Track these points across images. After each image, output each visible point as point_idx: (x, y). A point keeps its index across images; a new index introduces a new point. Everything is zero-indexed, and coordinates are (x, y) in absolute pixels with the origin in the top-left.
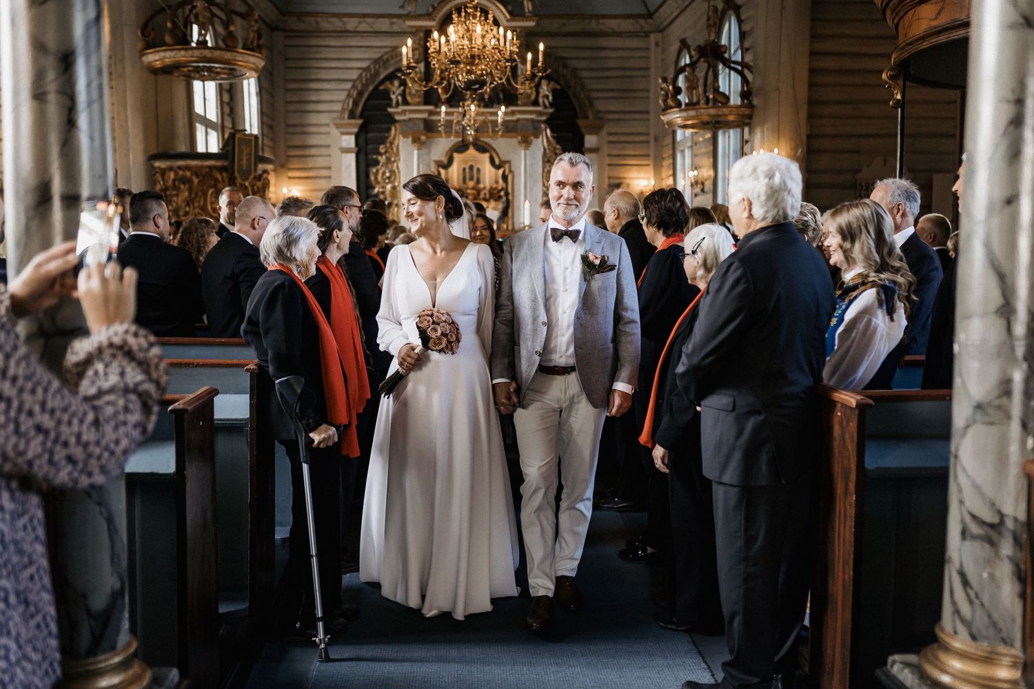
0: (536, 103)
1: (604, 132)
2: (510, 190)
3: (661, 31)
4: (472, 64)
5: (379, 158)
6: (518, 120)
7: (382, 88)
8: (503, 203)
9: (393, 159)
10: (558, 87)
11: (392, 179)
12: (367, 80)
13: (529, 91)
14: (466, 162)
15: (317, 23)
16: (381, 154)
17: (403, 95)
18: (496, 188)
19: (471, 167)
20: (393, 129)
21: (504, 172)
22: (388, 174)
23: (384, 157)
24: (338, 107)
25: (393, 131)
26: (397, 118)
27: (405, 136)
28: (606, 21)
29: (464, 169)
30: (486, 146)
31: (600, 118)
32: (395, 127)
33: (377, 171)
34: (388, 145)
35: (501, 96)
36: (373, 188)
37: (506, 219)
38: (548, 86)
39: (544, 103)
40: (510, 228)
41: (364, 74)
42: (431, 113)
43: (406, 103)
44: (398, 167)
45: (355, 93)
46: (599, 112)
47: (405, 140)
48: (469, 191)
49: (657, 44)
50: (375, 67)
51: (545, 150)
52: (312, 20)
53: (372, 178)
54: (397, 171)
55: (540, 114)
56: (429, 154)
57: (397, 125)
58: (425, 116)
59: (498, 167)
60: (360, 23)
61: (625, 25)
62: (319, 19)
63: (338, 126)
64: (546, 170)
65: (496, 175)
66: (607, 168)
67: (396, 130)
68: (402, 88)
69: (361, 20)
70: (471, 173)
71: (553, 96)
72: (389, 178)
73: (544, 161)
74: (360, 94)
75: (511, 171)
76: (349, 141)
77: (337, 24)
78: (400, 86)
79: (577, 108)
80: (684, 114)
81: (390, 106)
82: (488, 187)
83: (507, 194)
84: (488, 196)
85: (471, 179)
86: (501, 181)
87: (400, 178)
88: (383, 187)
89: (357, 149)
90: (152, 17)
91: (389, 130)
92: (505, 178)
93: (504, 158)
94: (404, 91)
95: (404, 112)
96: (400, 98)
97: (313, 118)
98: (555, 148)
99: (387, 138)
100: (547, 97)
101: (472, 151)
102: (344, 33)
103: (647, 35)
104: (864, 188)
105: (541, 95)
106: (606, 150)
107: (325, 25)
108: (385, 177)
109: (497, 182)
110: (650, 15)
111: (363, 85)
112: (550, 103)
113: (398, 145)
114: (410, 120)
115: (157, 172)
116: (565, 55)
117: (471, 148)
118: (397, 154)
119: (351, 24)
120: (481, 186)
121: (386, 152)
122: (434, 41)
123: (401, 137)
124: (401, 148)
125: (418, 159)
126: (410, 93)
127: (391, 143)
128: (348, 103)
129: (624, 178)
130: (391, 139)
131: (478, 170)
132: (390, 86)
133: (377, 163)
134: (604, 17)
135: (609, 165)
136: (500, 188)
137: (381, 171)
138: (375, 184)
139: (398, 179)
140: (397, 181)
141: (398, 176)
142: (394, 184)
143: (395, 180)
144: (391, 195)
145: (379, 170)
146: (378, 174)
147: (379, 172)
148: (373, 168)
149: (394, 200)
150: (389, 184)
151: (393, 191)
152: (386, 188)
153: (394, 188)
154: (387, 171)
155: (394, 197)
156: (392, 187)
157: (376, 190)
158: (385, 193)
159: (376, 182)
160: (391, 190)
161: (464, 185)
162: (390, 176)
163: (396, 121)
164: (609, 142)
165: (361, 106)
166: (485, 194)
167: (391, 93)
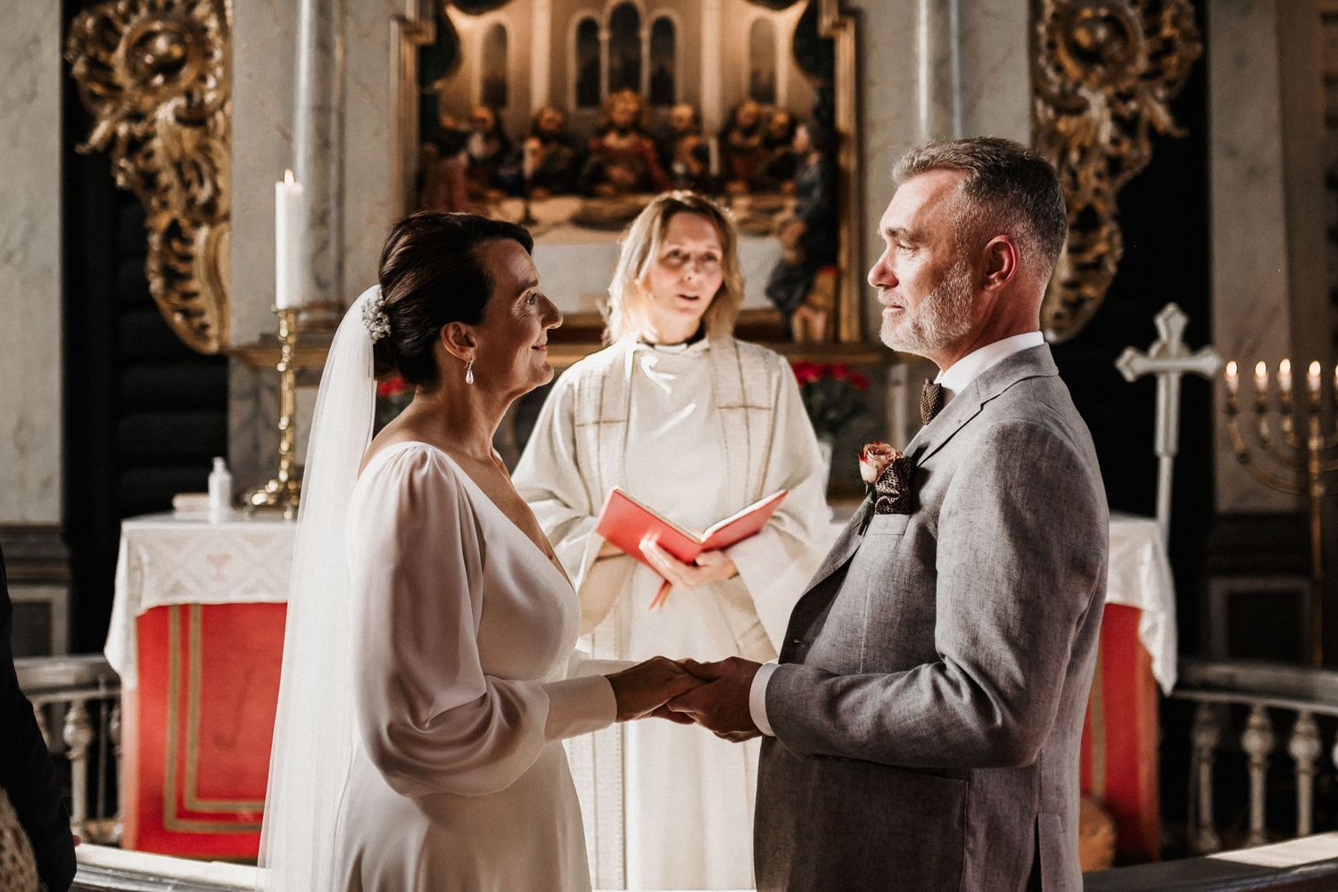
8: (802, 192)
11: (187, 74)
19: (627, 19)
21: (811, 15)
22: (161, 44)
29: (587, 29)
37: (825, 281)
40: (848, 332)
44: (217, 7)
54: (213, 24)
65: (761, 41)
70: (624, 44)
72: (169, 68)
75: (848, 13)
82: (715, 116)
83: (829, 139)
85: (626, 76)
86: (790, 75)
87: (227, 63)
88: (136, 116)
92: (814, 50)
137: (126, 30)
138: (95, 97)
139: (219, 71)
140: (211, 83)
141: (218, 54)
142: (196, 98)
143: (202, 78)
144: (176, 154)
145: (118, 23)
146: (112, 48)
147: (119, 35)
148: (84, 13)
149: (195, 188)
150: (166, 99)
151: (189, 136)
152: (153, 122)
153: (195, 116)
154: (157, 26)
155: (194, 168)
156: (183, 114)
157: (99, 133)
158: (146, 148)
159: (98, 89)
160: (178, 128)
161: (588, 112)
162: (177, 52)
166: (701, 154)
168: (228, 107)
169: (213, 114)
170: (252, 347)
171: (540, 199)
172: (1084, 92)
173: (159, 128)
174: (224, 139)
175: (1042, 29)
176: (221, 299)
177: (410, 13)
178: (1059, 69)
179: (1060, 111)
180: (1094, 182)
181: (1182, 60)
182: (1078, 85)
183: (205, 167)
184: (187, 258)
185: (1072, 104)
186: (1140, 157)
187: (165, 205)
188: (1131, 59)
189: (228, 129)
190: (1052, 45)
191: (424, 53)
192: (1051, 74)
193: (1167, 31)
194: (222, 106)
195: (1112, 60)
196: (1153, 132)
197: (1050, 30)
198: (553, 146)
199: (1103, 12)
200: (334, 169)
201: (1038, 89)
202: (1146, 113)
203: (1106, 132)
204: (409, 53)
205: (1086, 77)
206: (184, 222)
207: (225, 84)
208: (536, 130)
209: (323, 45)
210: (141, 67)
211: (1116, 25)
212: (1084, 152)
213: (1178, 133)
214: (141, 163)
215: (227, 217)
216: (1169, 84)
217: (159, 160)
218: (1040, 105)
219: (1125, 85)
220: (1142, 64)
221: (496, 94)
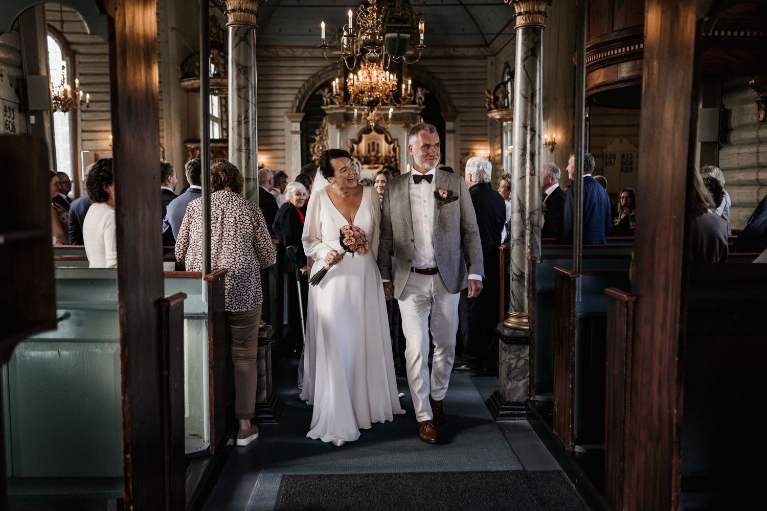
0: (414, 102)
1: (458, 120)
2: (398, 158)
3: (495, 55)
4: (371, 91)
5: (316, 138)
6: (403, 113)
7: (317, 93)
9: (324, 138)
10: (428, 92)
12: (308, 88)
14: (370, 139)
15: (277, 52)
16: (316, 135)
17: (331, 98)
18: (389, 156)
19: (373, 143)
20: (324, 119)
21: (394, 146)
22: (321, 148)
23: (319, 137)
24: (289, 105)
25: (324, 121)
26: (327, 112)
27: (331, 124)
28: (458, 49)
29: (369, 144)
30: (383, 130)
31: (456, 111)
33: (314, 146)
34: (321, 129)
36: (312, 156)
38: (421, 92)
39: (419, 102)
41: (306, 84)
42: (348, 109)
43: (332, 103)
44: (327, 143)
45: (300, 96)
46: (454, 107)
47: (332, 126)
48: (372, 158)
49: (492, 64)
50: (313, 80)
52: (273, 50)
53: (311, 150)
54: (326, 146)
55: (416, 109)
56: (347, 135)
57: (327, 117)
58: (344, 111)
59: (390, 143)
60: (303, 52)
61: (471, 52)
62: (278, 50)
63: (289, 117)
65: (389, 148)
66: (460, 143)
67: (326, 120)
68: (330, 94)
69: (305, 50)
70: (373, 147)
71: (425, 98)
74: (304, 97)
75: (398, 146)
76: (297, 126)
77: (289, 52)
78: (328, 93)
79: (441, 104)
80: (500, 113)
81: (323, 105)
82: (384, 155)
83: (396, 160)
84: (384, 162)
85: (373, 150)
86: (392, 152)
89: (301, 132)
90: (186, 59)
91: (322, 120)
92: (394, 149)
93: (394, 137)
95: (331, 109)
96: (329, 100)
97: (274, 112)
99: (321, 125)
100: (421, 98)
101: (374, 133)
102: (294, 58)
103: (485, 58)
104: (608, 157)
105: (417, 97)
106: (460, 131)
107: (282, 53)
108: (319, 150)
109: (390, 152)
110: (487, 45)
111: (305, 91)
112: (423, 102)
113: (327, 129)
114: (335, 113)
115: (189, 150)
116: (433, 71)
117: (373, 131)
118: (327, 135)
119: (299, 52)
120: (380, 155)
121: (320, 134)
122: (350, 79)
123: (329, 124)
124: (329, 131)
125: (340, 138)
127: (323, 128)
128: (296, 103)
129: (472, 149)
130: (323, 126)
131: (378, 144)
132: (322, 92)
133: (314, 141)
134: (458, 46)
135: (461, 141)
136: (391, 156)
148: (312, 144)
157: (314, 158)
159: (313, 153)
161: (369, 155)
163: (326, 114)
164: (461, 126)
165: (304, 104)
166: (382, 160)
167: (323, 97)
177: (349, 145)
208: (363, 157)
221: (358, 152)
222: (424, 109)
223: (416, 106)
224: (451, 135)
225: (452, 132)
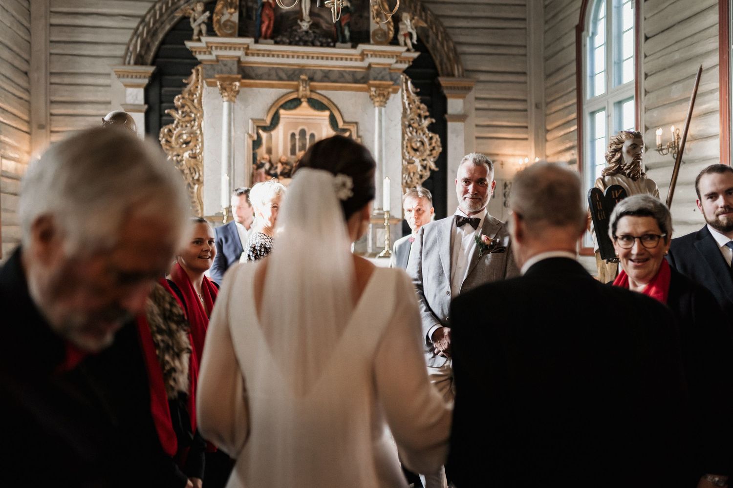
0: (395, 42)
1: (472, 95)
5: (173, 113)
6: (370, 66)
9: (193, 116)
10: (426, 25)
11: (191, 144)
12: (161, 15)
13: (385, 28)
14: (296, 124)
16: (176, 108)
17: (209, 23)
19: (303, 133)
20: (194, 71)
22: (185, 137)
24: (120, 51)
25: (194, 76)
26: (200, 57)
27: (210, 84)
29: (293, 135)
30: (325, 102)
31: (468, 78)
32: (198, 70)
33: (170, 132)
34: (187, 95)
35: (347, 33)
38: (411, 21)
39: (406, 43)
41: (157, 7)
42: (248, 50)
43: (211, 35)
44: (200, 127)
45: (143, 33)
46: (467, 70)
47: (211, 88)
51: (405, 109)
53: (163, 141)
54: (198, 132)
55: (398, 57)
56: (244, 108)
57: (199, 68)
58: (240, 53)
59: (341, 131)
63: (121, 76)
64: (406, 138)
66: (475, 141)
67: (198, 75)
68: (207, 14)
70: (303, 140)
71: (418, 35)
72: (187, 143)
73: (403, 124)
74: (153, 33)
75: (359, 136)
76: (136, 96)
78: (204, 12)
79: (437, 64)
81: (190, 39)
87: (202, 142)
88: (178, 155)
89: (146, 107)
93: (349, 118)
94: (210, 19)
95: (209, 49)
96: (204, 28)
98: (419, 108)
99: (185, 85)
100: (410, 35)
101: (305, 109)
105: (402, 33)
106: (475, 119)
111: (156, 22)
112: (414, 44)
113: (201, 95)
114: (218, 59)
117: (305, 104)
118: (200, 108)
121: (183, 106)
123: (205, 85)
124: (205, 101)
125: (229, 116)
126: (218, 21)
127: (191, 94)
128: (135, 46)
129: (497, 155)
130: (190, 86)
131: (313, 136)
132: (191, 13)
133: (170, 120)
135: (477, 138)
137: (175, 132)
138: (167, 149)
139: (200, 144)
140: (198, 147)
141: (200, 140)
142: (194, 152)
143: (196, 146)
144: (189, 166)
145: (173, 130)
146: (171, 137)
147: (173, 134)
148: (164, 127)
149: (194, 174)
150: (186, 151)
151: (193, 160)
152: (183, 157)
153: (194, 157)
154: (184, 132)
155: (194, 169)
156: (191, 155)
158: (181, 163)
159: (168, 148)
160: (190, 159)
161: (293, 157)
162: (189, 139)
163: (199, 63)
164: (477, 109)
165: (154, 49)
167: (191, 20)
168: (203, 154)
169: (198, 156)
170: (213, 216)
171: (281, 179)
172: (414, 159)
173: (184, 158)
174: (201, 162)
175: (405, 143)
176: (201, 204)
177: (250, 132)
178: (409, 153)
179: (409, 163)
180: (416, 181)
181: (437, 152)
182: (413, 157)
183: (197, 169)
184: (193, 193)
185: (411, 161)
186: (427, 175)
187: (186, 178)
188: (425, 151)
189: (202, 160)
190: (407, 147)
191: (254, 142)
192: (406, 154)
193: (434, 145)
194: (201, 154)
195: (421, 151)
196: (430, 169)
197: (406, 143)
198: (285, 166)
199: (419, 140)
200: (232, 171)
201: (403, 158)
202: (428, 165)
203: (420, 168)
204: (251, 143)
205: (415, 155)
206: (192, 184)
207: (202, 148)
208: (280, 162)
209: (230, 140)
210: (179, 142)
211: (423, 143)
212: (414, 173)
213: (437, 169)
214: (180, 167)
215: (202, 183)
216: (434, 157)
217: (184, 167)
218: (404, 161)
219: (423, 158)
220: (428, 152)
221: (269, 151)
222: (415, 61)
223: (401, 49)
224: (459, 125)
225: (461, 118)
